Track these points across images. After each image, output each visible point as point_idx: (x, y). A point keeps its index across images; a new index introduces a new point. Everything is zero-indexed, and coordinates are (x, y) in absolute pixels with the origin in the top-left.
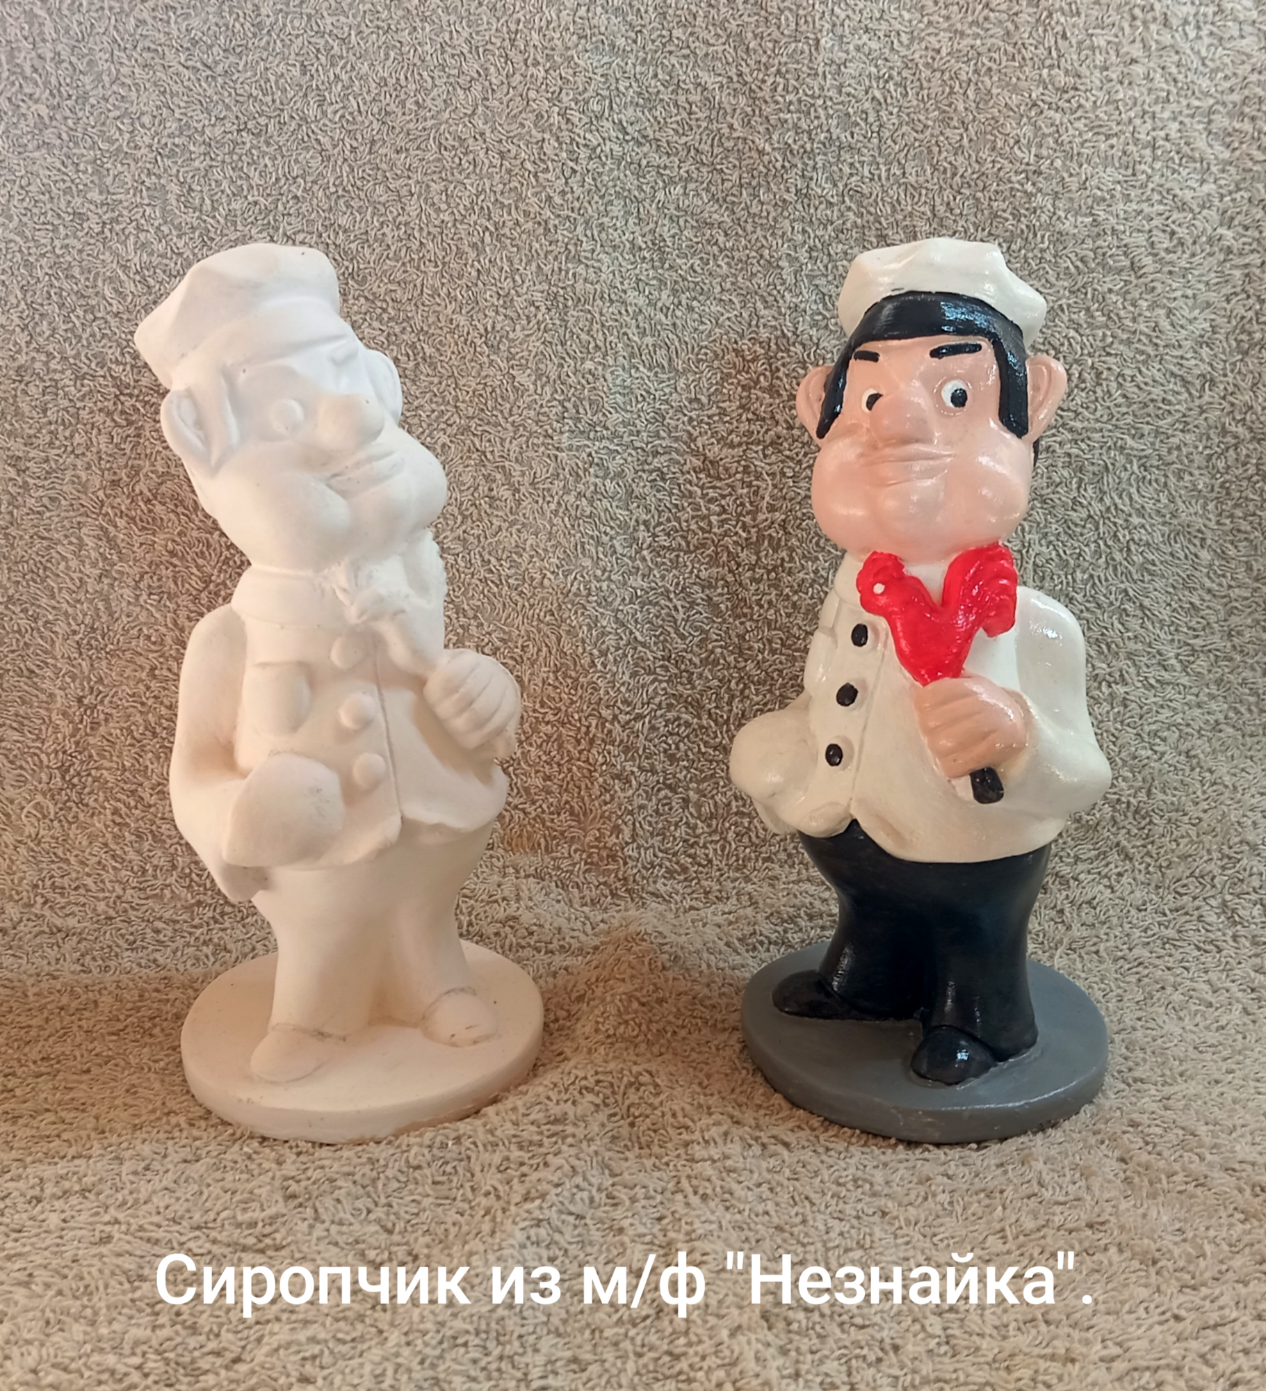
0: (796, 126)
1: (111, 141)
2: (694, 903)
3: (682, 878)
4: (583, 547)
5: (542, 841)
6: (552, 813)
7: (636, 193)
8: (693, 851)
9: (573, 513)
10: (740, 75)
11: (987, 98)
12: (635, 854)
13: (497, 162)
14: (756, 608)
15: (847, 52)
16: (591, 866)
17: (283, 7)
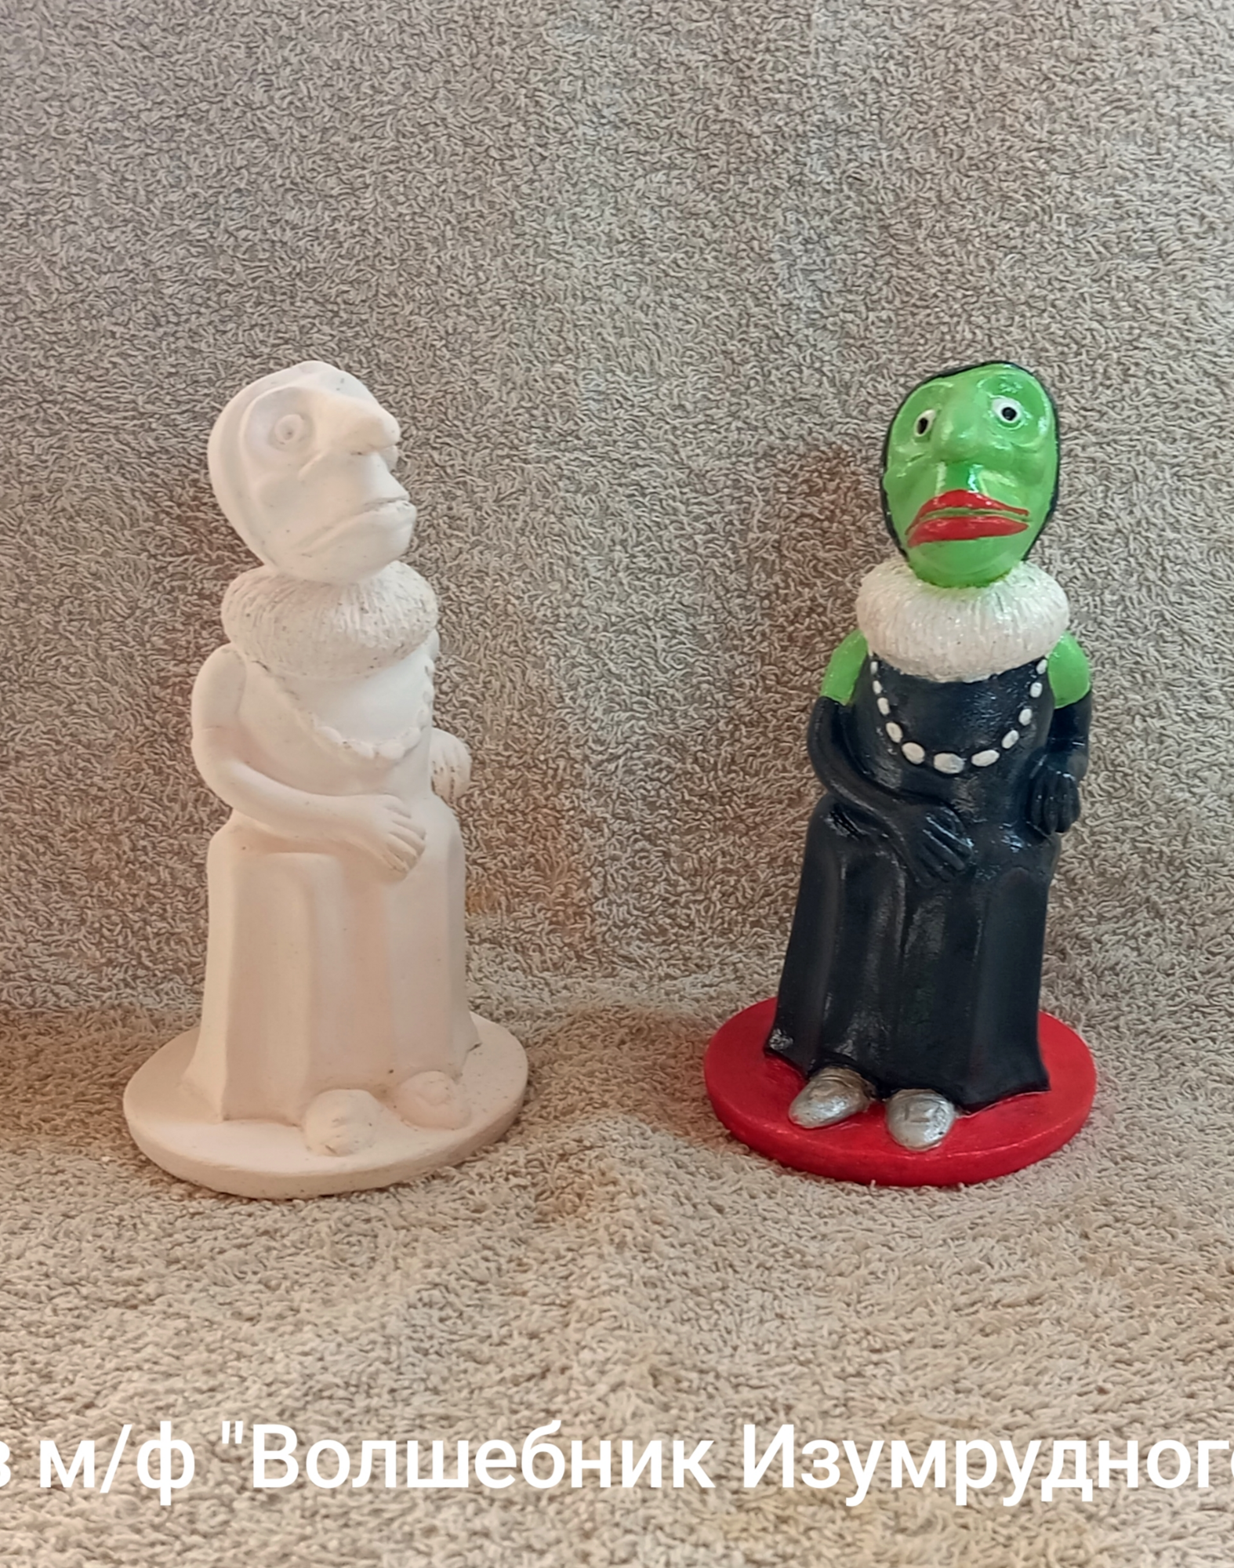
0: (788, 109)
3: (660, 940)
4: (551, 569)
5: (503, 899)
6: (515, 868)
7: (612, 181)
8: (672, 911)
10: (727, 52)
13: (460, 150)
14: (748, 640)
16: (557, 925)
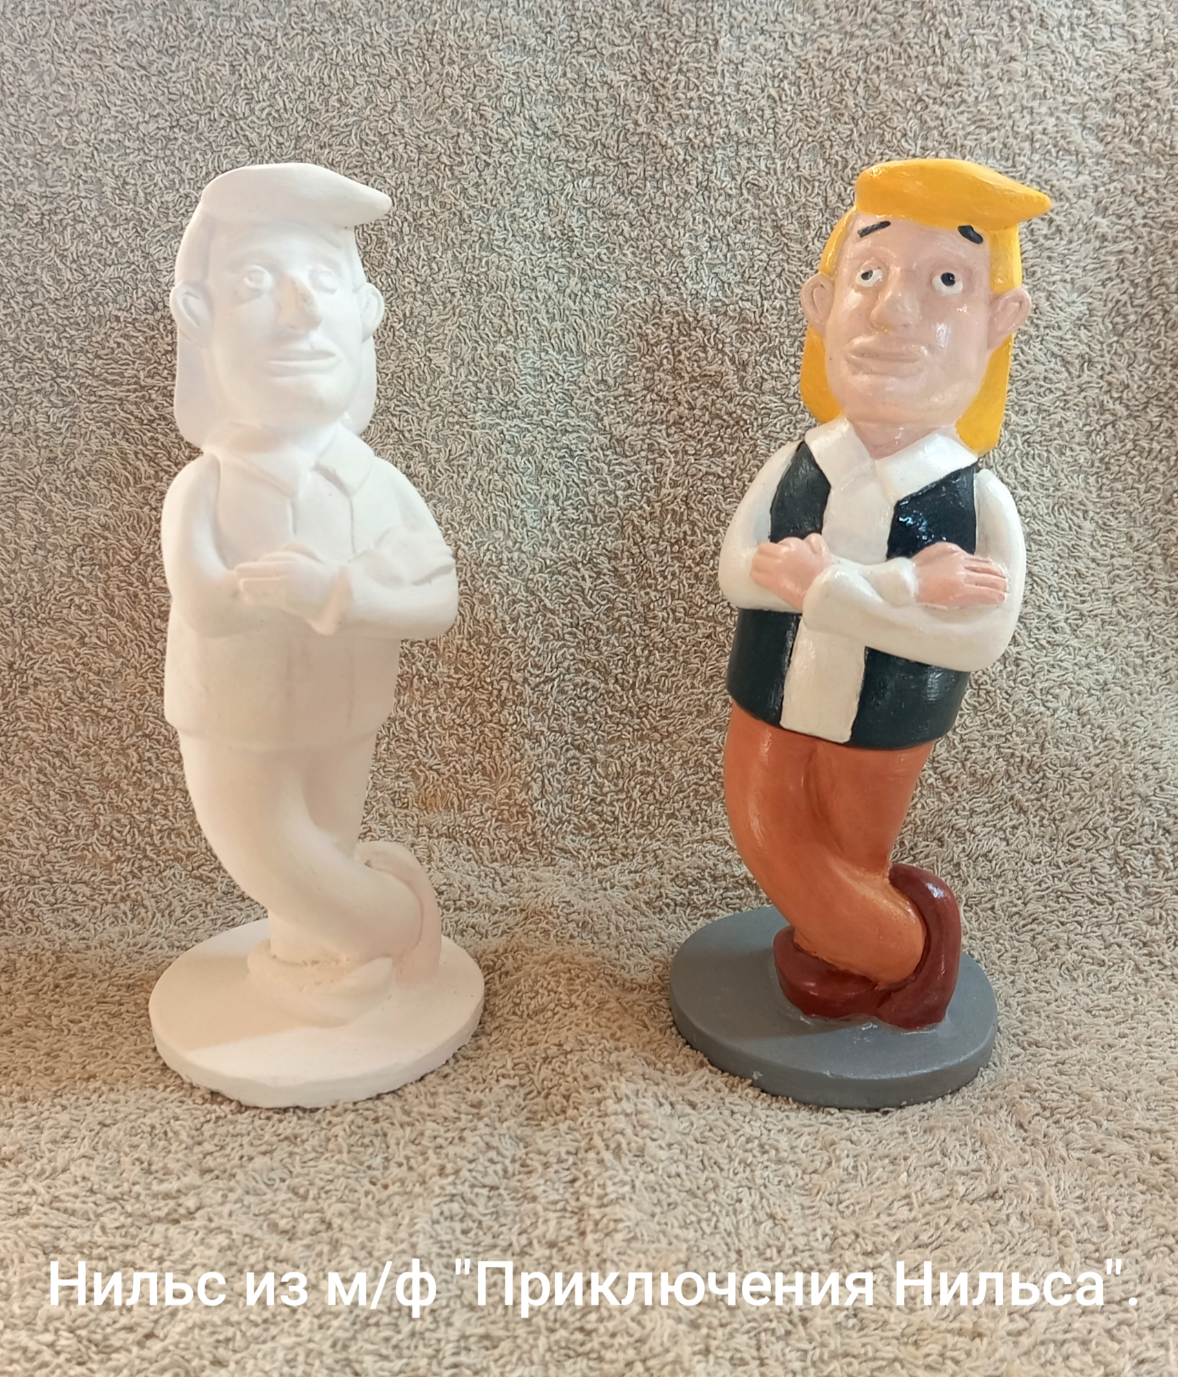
1: (50, 137)
2: (601, 860)
9: (486, 487)
11: (875, 94)
12: (544, 809)
15: (744, 52)
17: (214, 10)
